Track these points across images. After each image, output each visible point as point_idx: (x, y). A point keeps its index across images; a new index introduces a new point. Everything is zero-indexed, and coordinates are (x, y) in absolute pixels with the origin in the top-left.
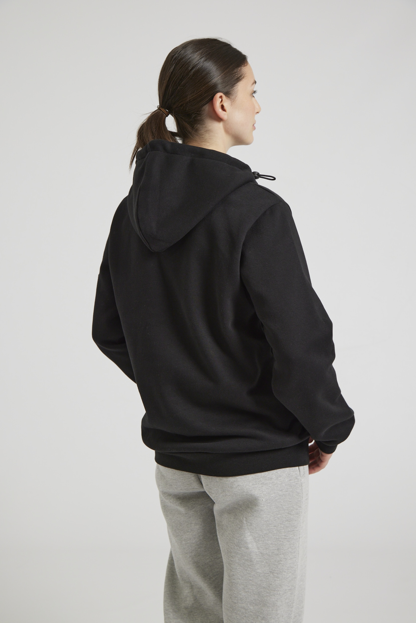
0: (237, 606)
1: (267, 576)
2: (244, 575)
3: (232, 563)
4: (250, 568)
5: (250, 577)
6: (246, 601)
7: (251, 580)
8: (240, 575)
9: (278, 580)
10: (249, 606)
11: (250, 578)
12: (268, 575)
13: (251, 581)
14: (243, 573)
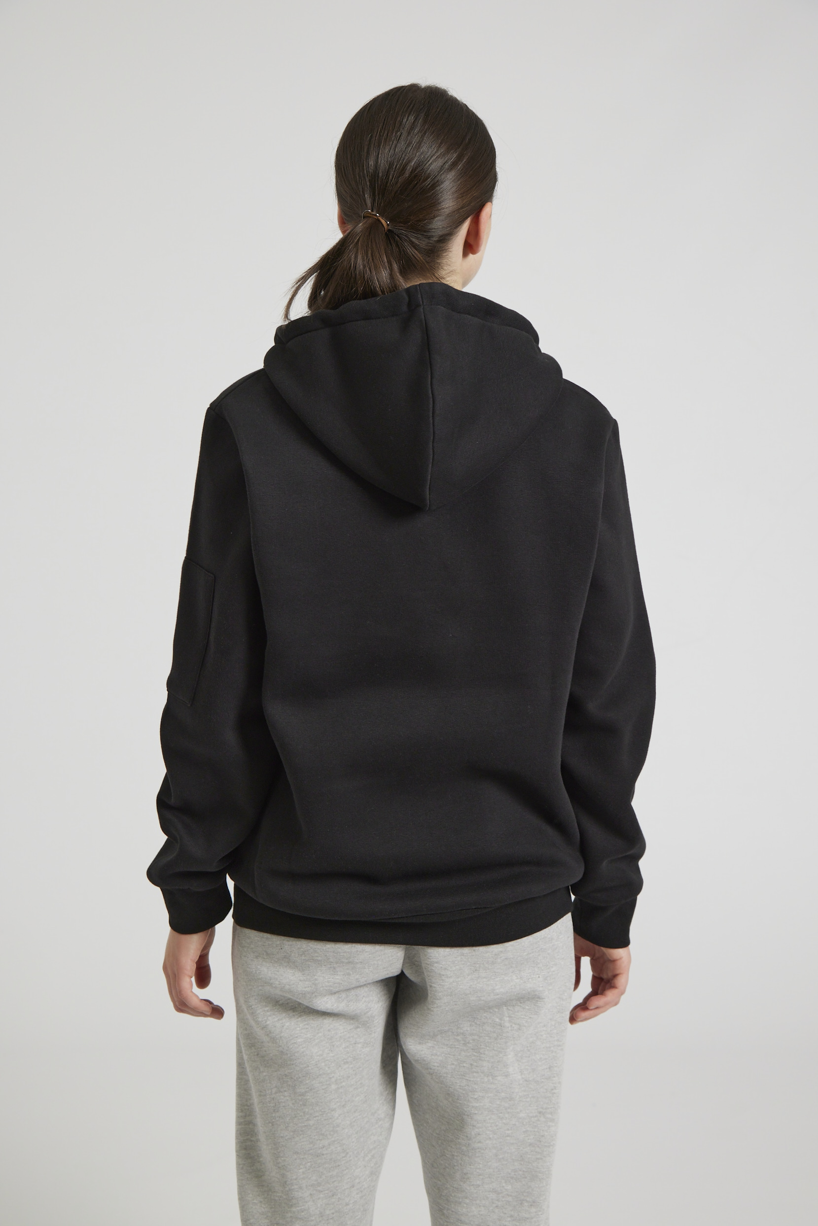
0: (481, 1191)
1: (534, 1122)
2: (498, 1129)
3: (476, 1112)
4: (508, 1113)
5: (508, 1130)
6: (499, 1177)
7: (508, 1136)
8: (491, 1131)
9: (553, 1124)
10: (504, 1185)
11: (507, 1132)
12: (536, 1119)
13: (508, 1138)
14: (497, 1126)
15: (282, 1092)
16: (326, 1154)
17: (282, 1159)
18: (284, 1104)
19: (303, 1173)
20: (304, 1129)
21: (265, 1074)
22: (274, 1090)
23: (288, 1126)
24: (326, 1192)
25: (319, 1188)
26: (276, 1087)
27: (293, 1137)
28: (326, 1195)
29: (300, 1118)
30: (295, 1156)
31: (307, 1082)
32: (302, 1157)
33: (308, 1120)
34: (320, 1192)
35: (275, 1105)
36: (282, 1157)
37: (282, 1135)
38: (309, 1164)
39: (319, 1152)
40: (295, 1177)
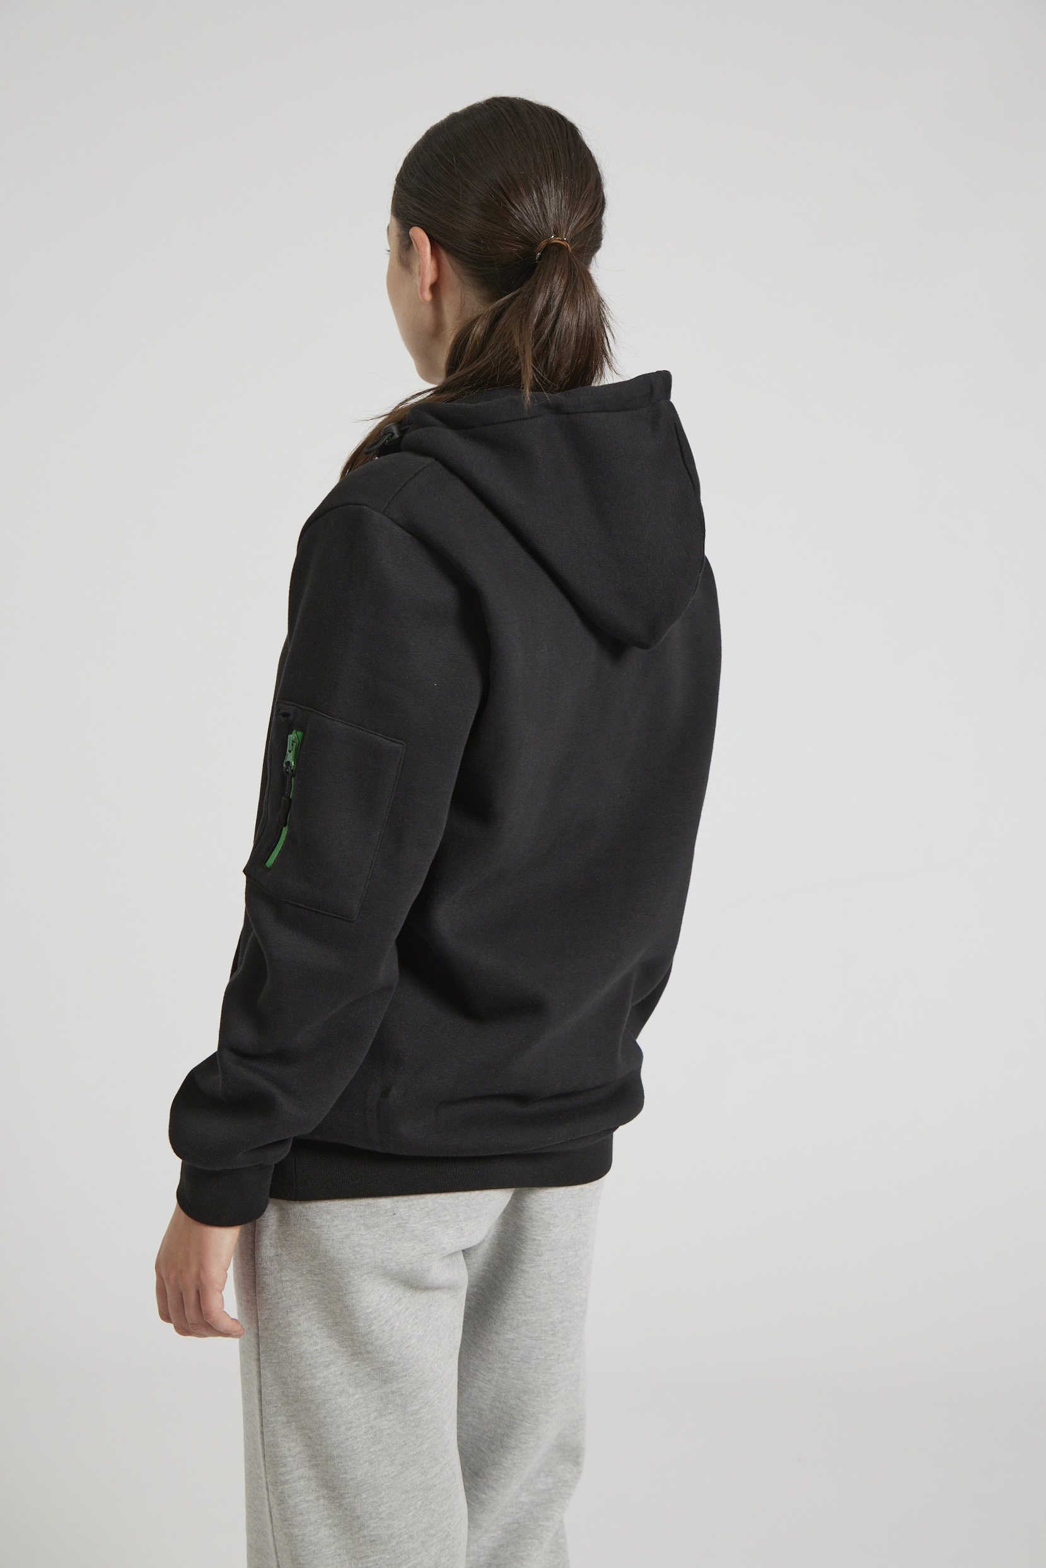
15: (385, 1416)
16: (439, 1484)
17: (387, 1505)
18: (388, 1431)
19: (414, 1516)
20: (415, 1457)
21: (357, 1397)
22: (372, 1416)
23: (394, 1460)
24: (440, 1534)
25: (432, 1532)
26: (376, 1410)
27: (402, 1472)
28: (440, 1538)
29: (411, 1444)
30: (404, 1497)
31: (423, 1394)
32: (412, 1495)
33: (422, 1444)
34: (433, 1536)
35: (375, 1435)
36: (386, 1503)
37: (386, 1473)
38: (420, 1503)
39: (431, 1483)
40: (403, 1525)
